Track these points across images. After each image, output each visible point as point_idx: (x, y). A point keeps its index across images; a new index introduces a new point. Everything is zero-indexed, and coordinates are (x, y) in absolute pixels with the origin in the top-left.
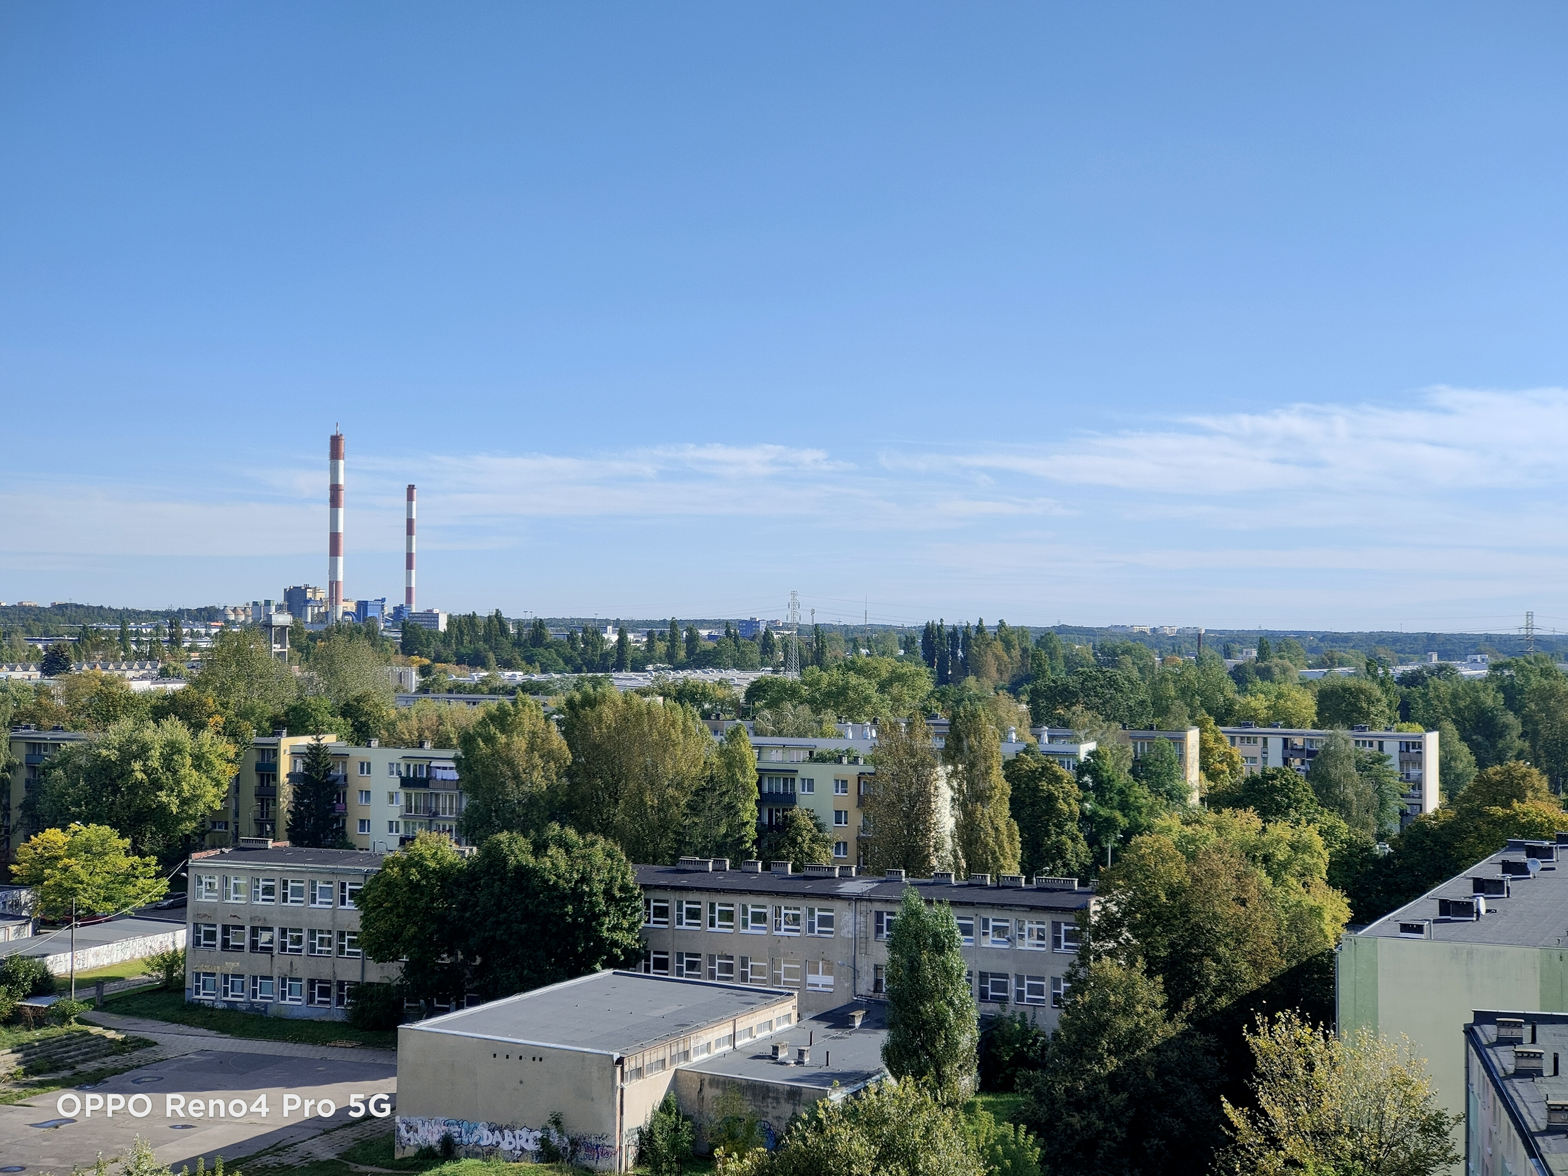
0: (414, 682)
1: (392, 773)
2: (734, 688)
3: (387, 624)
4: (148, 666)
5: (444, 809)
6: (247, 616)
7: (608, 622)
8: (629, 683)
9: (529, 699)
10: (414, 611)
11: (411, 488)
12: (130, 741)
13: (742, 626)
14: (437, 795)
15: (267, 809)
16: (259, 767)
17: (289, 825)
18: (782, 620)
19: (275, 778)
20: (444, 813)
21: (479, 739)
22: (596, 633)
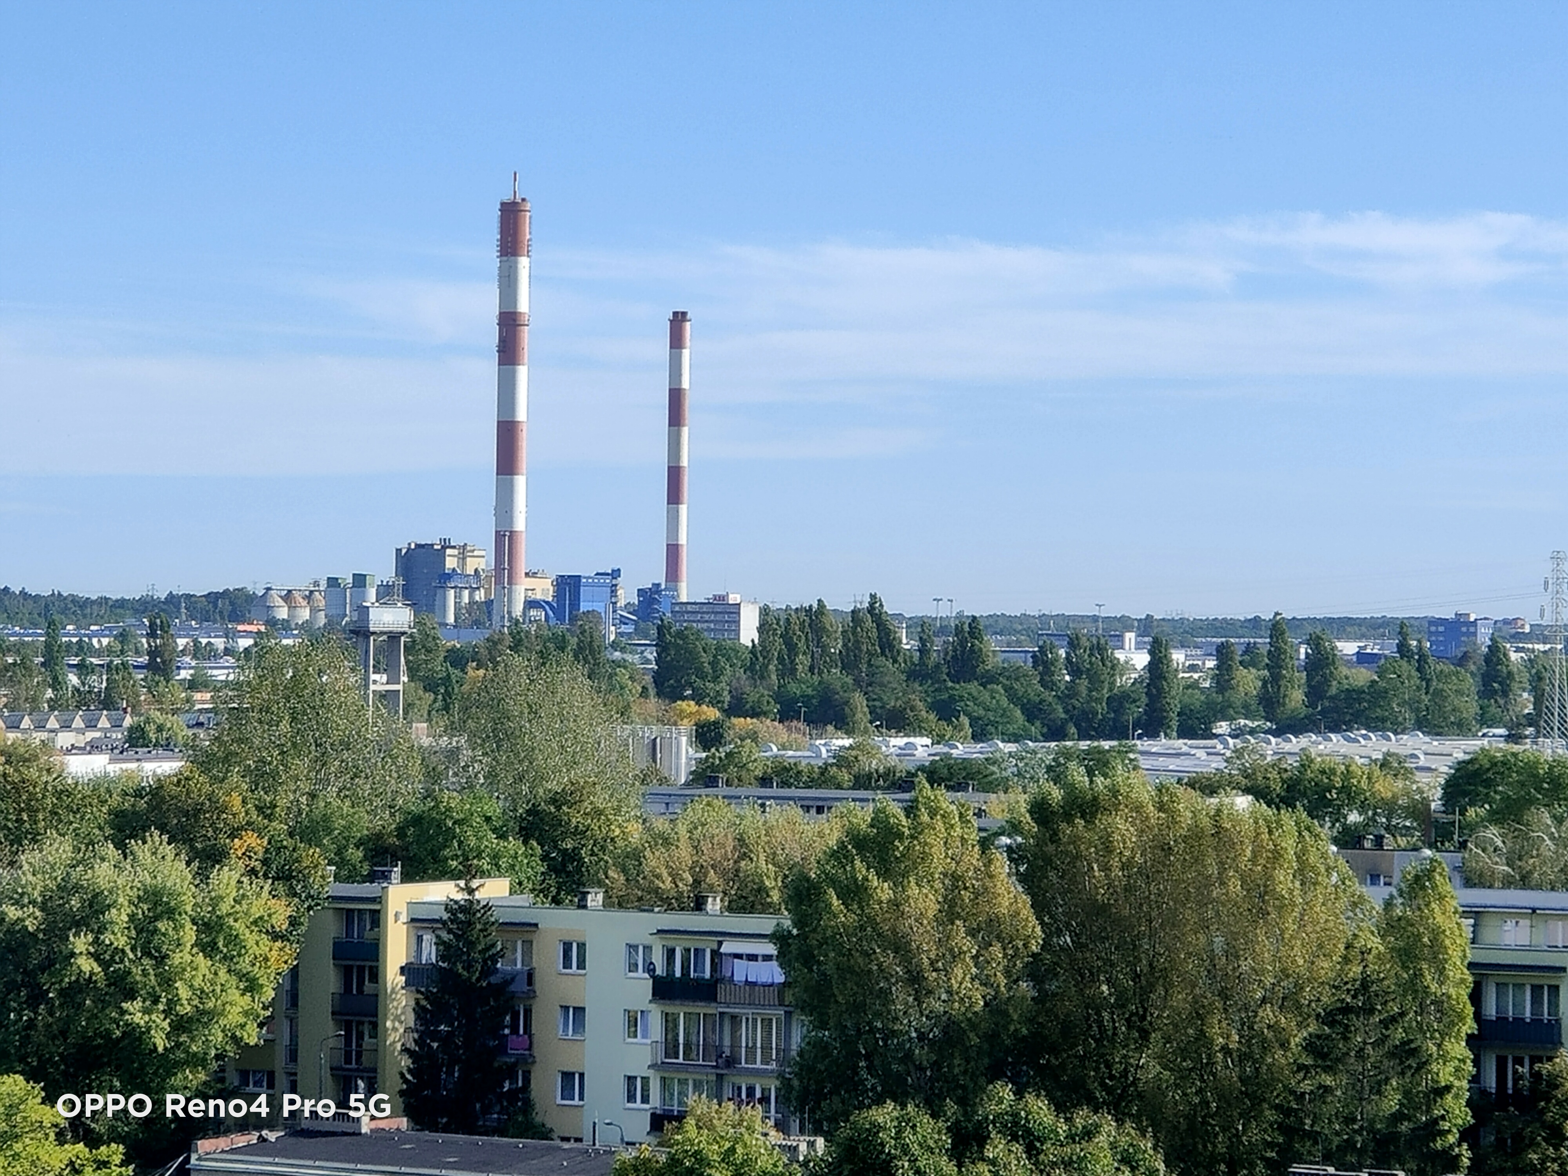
0: (684, 760)
1: (633, 967)
2: (1419, 776)
3: (624, 628)
4: (104, 723)
5: (751, 1051)
6: (314, 611)
7: (1125, 623)
8: (1173, 764)
9: (945, 799)
10: (684, 599)
11: (678, 320)
12: (66, 889)
13: (1437, 633)
14: (735, 1020)
15: (359, 1045)
16: (340, 951)
17: (406, 1081)
18: (1530, 619)
19: (375, 974)
20: (751, 1058)
21: (831, 892)
22: (1099, 649)
